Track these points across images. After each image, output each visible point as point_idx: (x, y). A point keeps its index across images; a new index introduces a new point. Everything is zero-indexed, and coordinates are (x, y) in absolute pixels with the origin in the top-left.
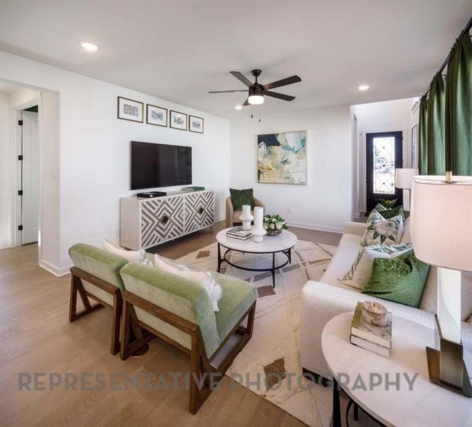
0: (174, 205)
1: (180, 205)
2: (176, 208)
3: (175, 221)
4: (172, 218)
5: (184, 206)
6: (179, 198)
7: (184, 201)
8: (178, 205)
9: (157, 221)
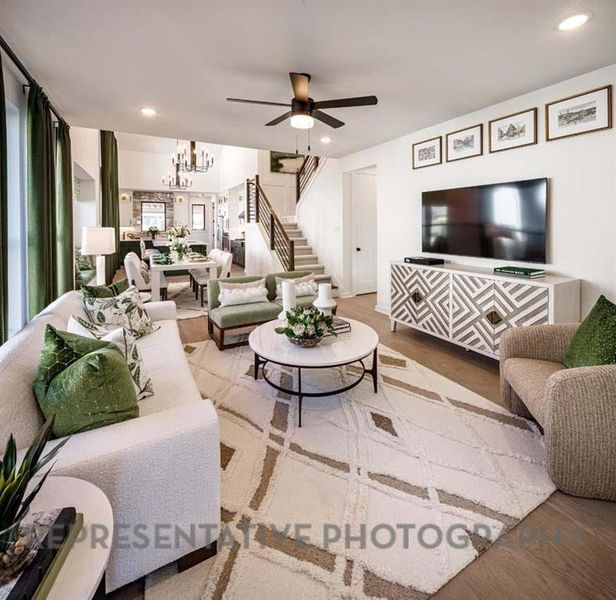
0: (432, 282)
1: (443, 286)
2: (435, 288)
3: (432, 307)
4: (428, 300)
5: (451, 292)
6: (441, 274)
7: (451, 281)
8: (439, 285)
9: (407, 295)
